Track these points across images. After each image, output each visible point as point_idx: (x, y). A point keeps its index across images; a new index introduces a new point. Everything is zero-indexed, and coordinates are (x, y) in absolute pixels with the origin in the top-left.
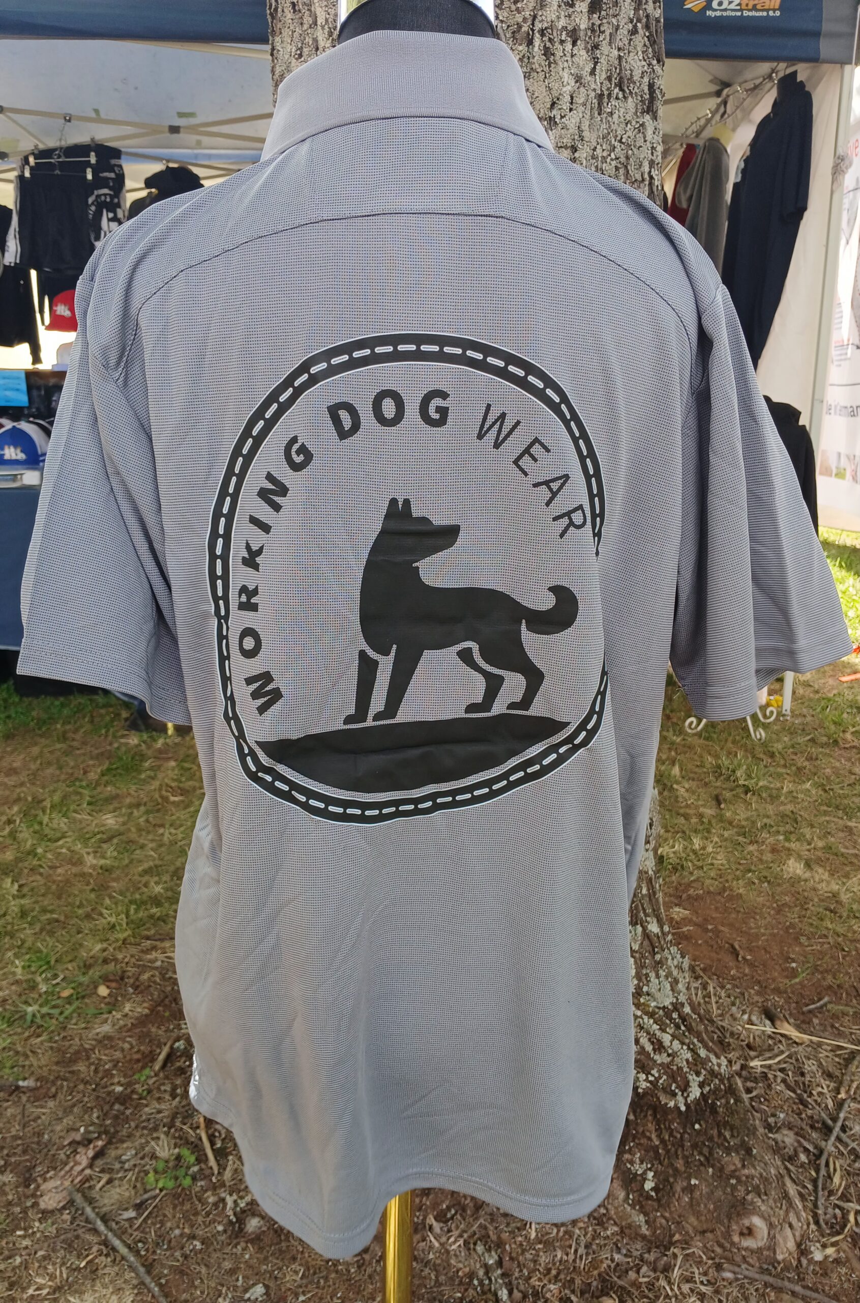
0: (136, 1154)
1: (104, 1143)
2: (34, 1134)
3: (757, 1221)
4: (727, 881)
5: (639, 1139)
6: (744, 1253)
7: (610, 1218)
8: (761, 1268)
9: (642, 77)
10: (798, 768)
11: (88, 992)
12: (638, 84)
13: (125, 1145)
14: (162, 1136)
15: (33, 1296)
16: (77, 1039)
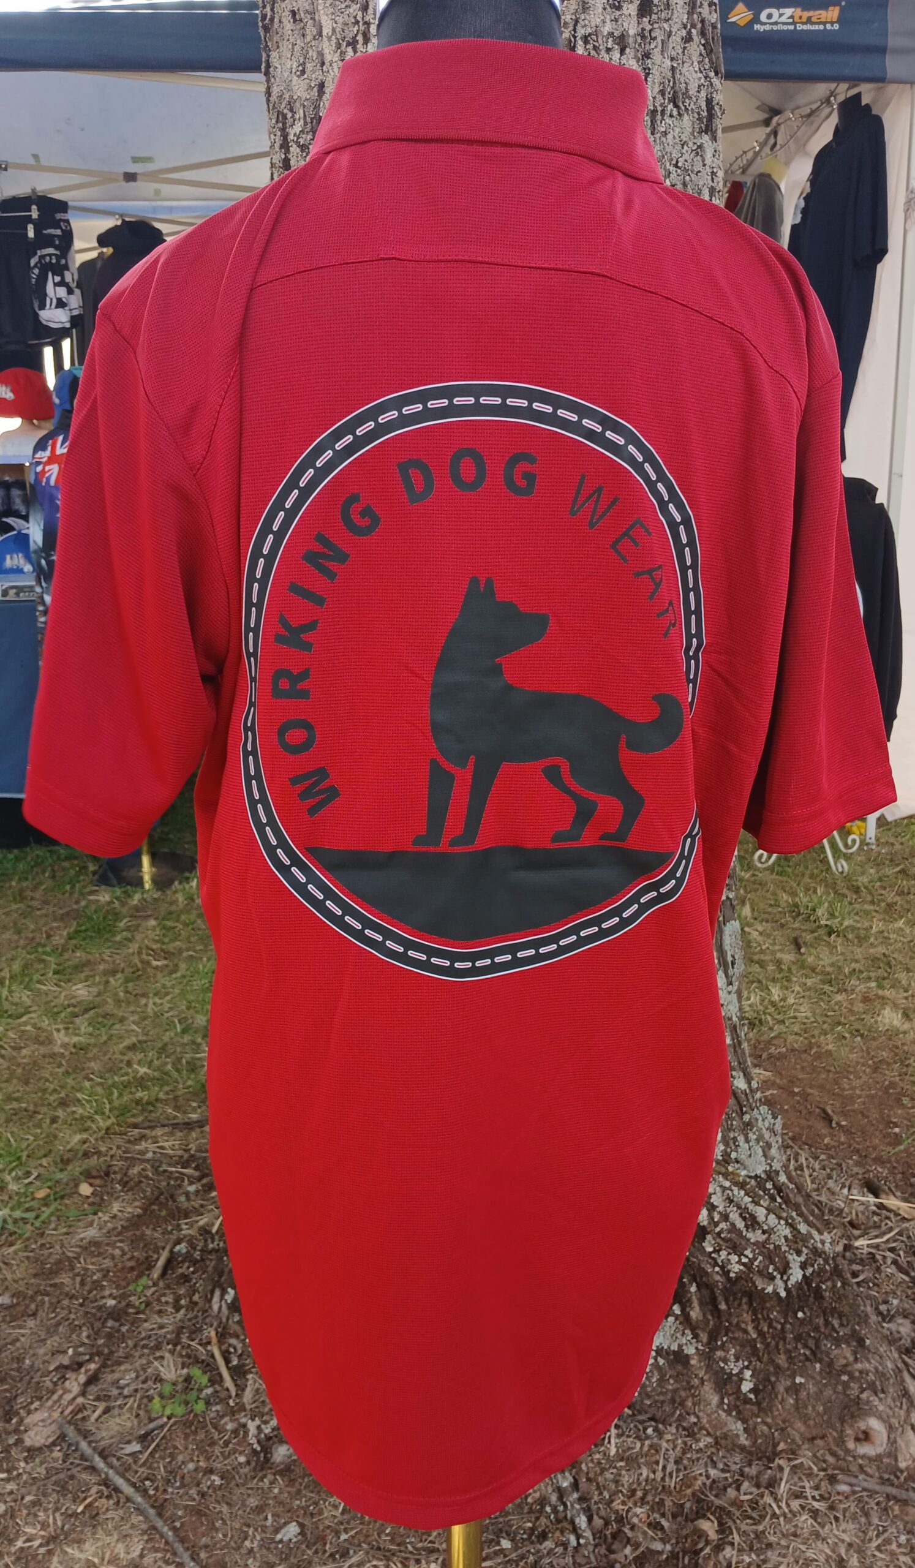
0: (137, 1377)
1: (98, 1366)
2: (12, 1359)
3: (874, 1424)
4: (813, 1036)
5: (733, 1332)
6: (861, 1461)
7: (702, 1428)
8: (881, 1478)
9: (699, 92)
10: (888, 904)
11: (68, 1191)
12: (694, 99)
13: (122, 1368)
14: (167, 1355)
15: (22, 1549)
16: (58, 1247)
